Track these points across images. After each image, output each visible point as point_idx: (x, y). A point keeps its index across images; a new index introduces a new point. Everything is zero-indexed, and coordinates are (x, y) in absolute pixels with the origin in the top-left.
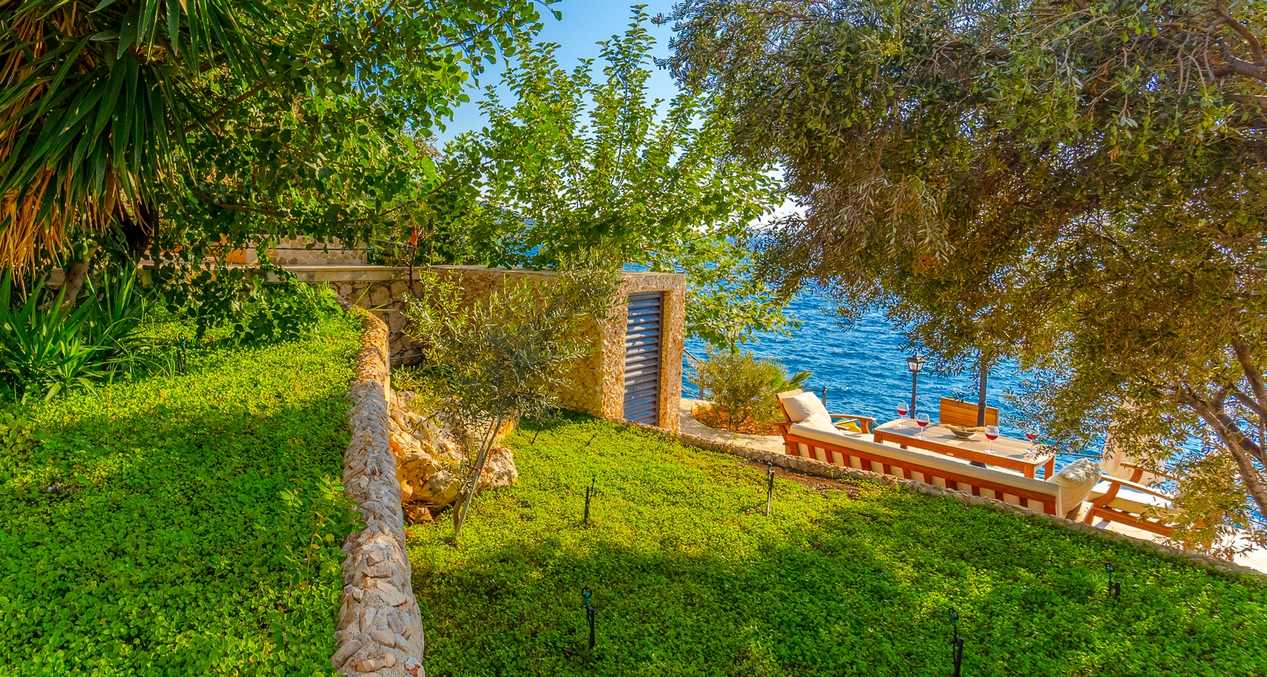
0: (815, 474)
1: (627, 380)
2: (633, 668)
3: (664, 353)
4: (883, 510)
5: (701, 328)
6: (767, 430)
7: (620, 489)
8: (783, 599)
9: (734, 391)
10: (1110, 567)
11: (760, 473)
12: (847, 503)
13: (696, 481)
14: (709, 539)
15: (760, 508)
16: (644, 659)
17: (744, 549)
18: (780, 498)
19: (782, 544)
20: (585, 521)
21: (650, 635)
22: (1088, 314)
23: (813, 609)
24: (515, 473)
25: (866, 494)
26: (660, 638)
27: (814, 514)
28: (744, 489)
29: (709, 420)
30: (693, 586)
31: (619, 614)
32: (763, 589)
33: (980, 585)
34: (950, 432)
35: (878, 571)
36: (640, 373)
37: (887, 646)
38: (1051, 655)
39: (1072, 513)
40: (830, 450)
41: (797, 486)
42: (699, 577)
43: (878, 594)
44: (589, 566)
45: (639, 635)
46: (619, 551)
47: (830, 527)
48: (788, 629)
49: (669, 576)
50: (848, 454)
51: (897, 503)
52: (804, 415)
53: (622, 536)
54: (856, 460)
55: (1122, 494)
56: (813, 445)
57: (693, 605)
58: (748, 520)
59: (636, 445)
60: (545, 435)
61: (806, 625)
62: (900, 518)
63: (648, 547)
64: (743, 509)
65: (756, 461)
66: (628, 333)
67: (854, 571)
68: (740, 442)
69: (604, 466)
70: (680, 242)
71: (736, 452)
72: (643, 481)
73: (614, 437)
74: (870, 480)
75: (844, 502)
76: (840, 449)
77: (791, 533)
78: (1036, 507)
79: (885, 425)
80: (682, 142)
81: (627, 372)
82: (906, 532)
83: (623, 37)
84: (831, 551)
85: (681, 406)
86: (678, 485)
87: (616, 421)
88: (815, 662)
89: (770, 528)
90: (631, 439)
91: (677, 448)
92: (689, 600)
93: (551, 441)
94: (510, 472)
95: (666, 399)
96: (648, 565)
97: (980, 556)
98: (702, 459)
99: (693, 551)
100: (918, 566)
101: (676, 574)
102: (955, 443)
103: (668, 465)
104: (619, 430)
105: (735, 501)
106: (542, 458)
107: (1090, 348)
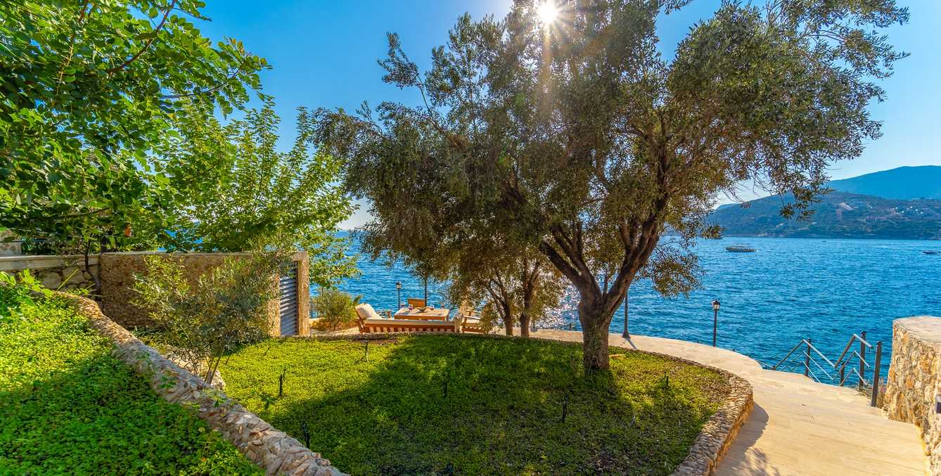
0: (380, 339)
1: (281, 313)
2: (331, 452)
3: (299, 295)
4: (408, 346)
5: (317, 278)
6: (349, 326)
7: (293, 373)
8: (385, 393)
9: (332, 310)
10: (474, 345)
11: (358, 344)
12: (396, 347)
13: (332, 356)
14: (346, 380)
15: (363, 360)
16: (336, 446)
17: (364, 379)
18: (370, 353)
19: (378, 372)
20: (280, 395)
21: (334, 434)
22: (462, 259)
23: (395, 392)
24: (224, 384)
25: (401, 342)
26: (340, 433)
27: (384, 355)
28: (355, 354)
29: (320, 327)
30: (347, 404)
31: (315, 431)
32: (376, 393)
33: (443, 362)
34: (419, 311)
35: (412, 370)
36: (287, 308)
37: (424, 396)
38: (466, 379)
39: (458, 331)
40: (382, 327)
41: (373, 346)
42: (347, 399)
43: (415, 378)
44: (291, 416)
45: (329, 437)
46: (305, 403)
47: (392, 358)
48: (390, 404)
49: (334, 405)
50: (389, 327)
51: (411, 342)
52: (367, 315)
53: (304, 395)
54: (392, 329)
55: (468, 321)
56: (375, 326)
57: (349, 412)
58: (361, 366)
59: (294, 348)
60: (234, 356)
61: (396, 400)
62: (414, 347)
63: (319, 394)
64: (357, 362)
65: (355, 340)
66: (280, 286)
67: (405, 372)
68: (337, 334)
69: (280, 364)
70: (303, 233)
71: (346, 338)
72: (305, 365)
73: (280, 346)
74: (400, 335)
75: (393, 347)
76: (386, 325)
77: (380, 366)
78: (449, 331)
79: (398, 312)
80: (297, 178)
81: (281, 308)
82: (417, 352)
83: (259, 112)
84: (394, 368)
85: (308, 322)
86: (323, 361)
87: (278, 338)
88: (402, 412)
89: (371, 367)
90: (290, 345)
91: (317, 343)
92: (348, 411)
93: (239, 359)
94: (221, 383)
95: (302, 320)
96: (322, 403)
97: (440, 353)
98: (331, 345)
99: (341, 389)
100: (424, 363)
101: (337, 402)
102: (421, 315)
103: (315, 353)
104: (281, 342)
105: (352, 360)
106: (236, 370)
107: (463, 270)
